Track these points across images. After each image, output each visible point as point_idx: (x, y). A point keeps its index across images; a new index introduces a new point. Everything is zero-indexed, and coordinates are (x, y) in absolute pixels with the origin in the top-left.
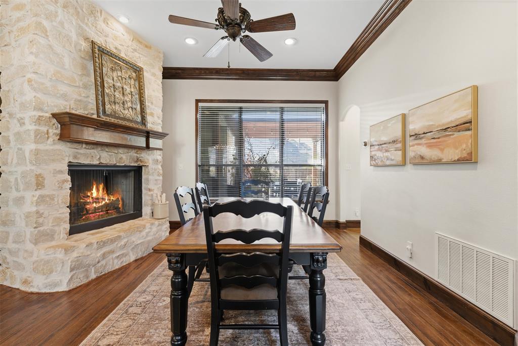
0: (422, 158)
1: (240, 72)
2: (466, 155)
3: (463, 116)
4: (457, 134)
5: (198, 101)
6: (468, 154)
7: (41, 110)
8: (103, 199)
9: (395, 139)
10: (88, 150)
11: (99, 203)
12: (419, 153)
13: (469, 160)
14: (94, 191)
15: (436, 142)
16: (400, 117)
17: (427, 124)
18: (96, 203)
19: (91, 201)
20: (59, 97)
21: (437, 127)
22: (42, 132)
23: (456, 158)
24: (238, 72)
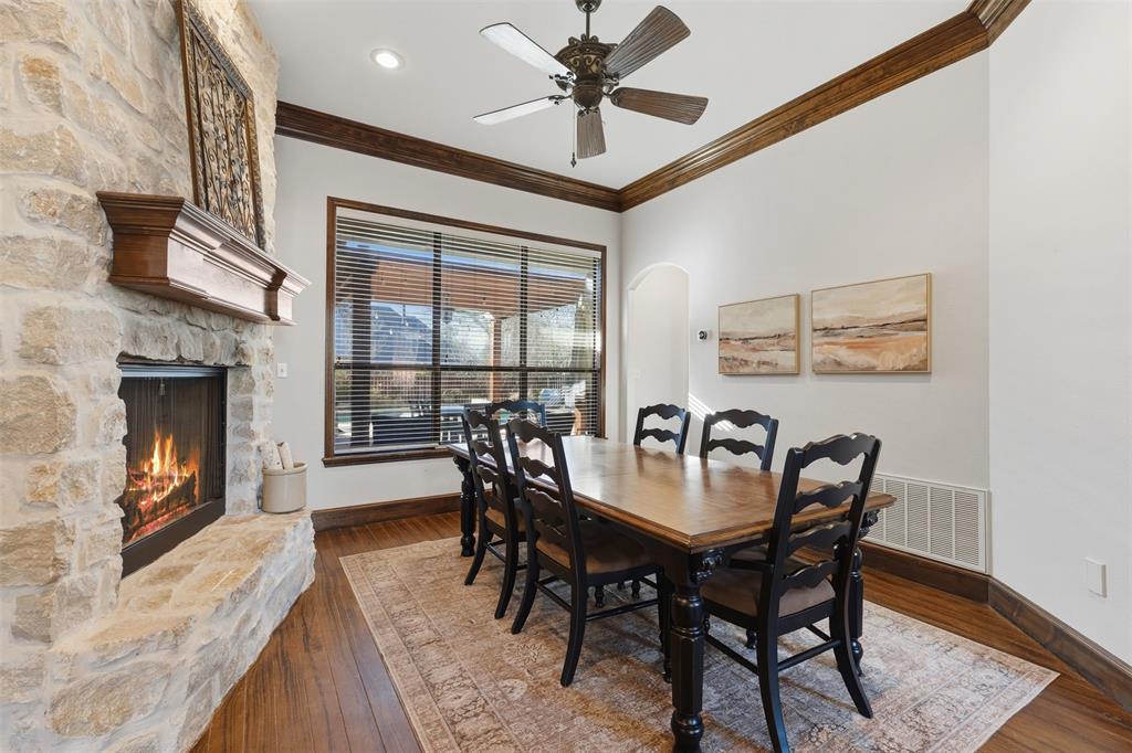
0: (839, 364)
1: (446, 154)
2: (917, 363)
3: (914, 310)
4: (902, 334)
5: (333, 203)
6: (921, 362)
7: (75, 176)
8: (171, 478)
9: (782, 333)
10: (157, 319)
11: (163, 489)
12: (832, 356)
13: (920, 369)
14: (156, 459)
15: (867, 343)
16: (793, 299)
17: (848, 314)
18: (158, 491)
19: (150, 488)
20: (109, 141)
21: (868, 321)
22: (76, 253)
23: (902, 367)
24: (439, 152)
